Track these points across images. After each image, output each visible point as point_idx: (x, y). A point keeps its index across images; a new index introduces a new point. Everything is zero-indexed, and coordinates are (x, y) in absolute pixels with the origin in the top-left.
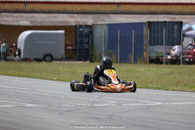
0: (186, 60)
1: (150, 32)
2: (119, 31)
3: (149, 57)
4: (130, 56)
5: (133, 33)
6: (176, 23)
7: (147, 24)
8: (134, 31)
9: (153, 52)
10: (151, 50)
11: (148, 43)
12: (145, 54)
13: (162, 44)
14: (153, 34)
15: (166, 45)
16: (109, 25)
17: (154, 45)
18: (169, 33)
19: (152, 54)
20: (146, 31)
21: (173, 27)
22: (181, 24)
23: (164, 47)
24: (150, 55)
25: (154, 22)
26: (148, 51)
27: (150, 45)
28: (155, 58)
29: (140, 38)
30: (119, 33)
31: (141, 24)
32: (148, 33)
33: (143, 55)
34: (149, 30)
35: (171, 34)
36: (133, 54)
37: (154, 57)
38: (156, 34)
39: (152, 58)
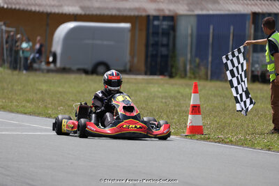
2: (211, 27)
3: (252, 72)
5: (232, 31)
7: (251, 17)
8: (232, 28)
9: (257, 63)
10: (255, 59)
11: (251, 49)
14: (259, 33)
16: (199, 16)
19: (257, 66)
24: (253, 69)
26: (251, 61)
27: (254, 51)
28: (259, 74)
30: (211, 30)
32: (252, 31)
34: (253, 26)
37: (258, 72)
39: (256, 73)
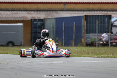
0: (114, 44)
1: (87, 23)
2: (64, 23)
3: (86, 42)
4: (72, 42)
6: (107, 16)
7: (84, 17)
8: (74, 23)
9: (89, 38)
10: (87, 37)
11: (85, 32)
12: (83, 40)
13: (95, 33)
14: (88, 25)
15: (98, 33)
17: (90, 33)
18: (101, 23)
19: (88, 40)
20: (84, 23)
21: (104, 19)
22: (110, 17)
23: (97, 34)
24: (87, 41)
25: (90, 16)
26: (85, 38)
27: (87, 33)
29: (79, 28)
30: (63, 24)
31: (80, 17)
32: (85, 24)
33: (81, 41)
34: (85, 21)
35: (102, 25)
36: (74, 40)
37: (89, 42)
38: (91, 25)
39: (88, 43)
